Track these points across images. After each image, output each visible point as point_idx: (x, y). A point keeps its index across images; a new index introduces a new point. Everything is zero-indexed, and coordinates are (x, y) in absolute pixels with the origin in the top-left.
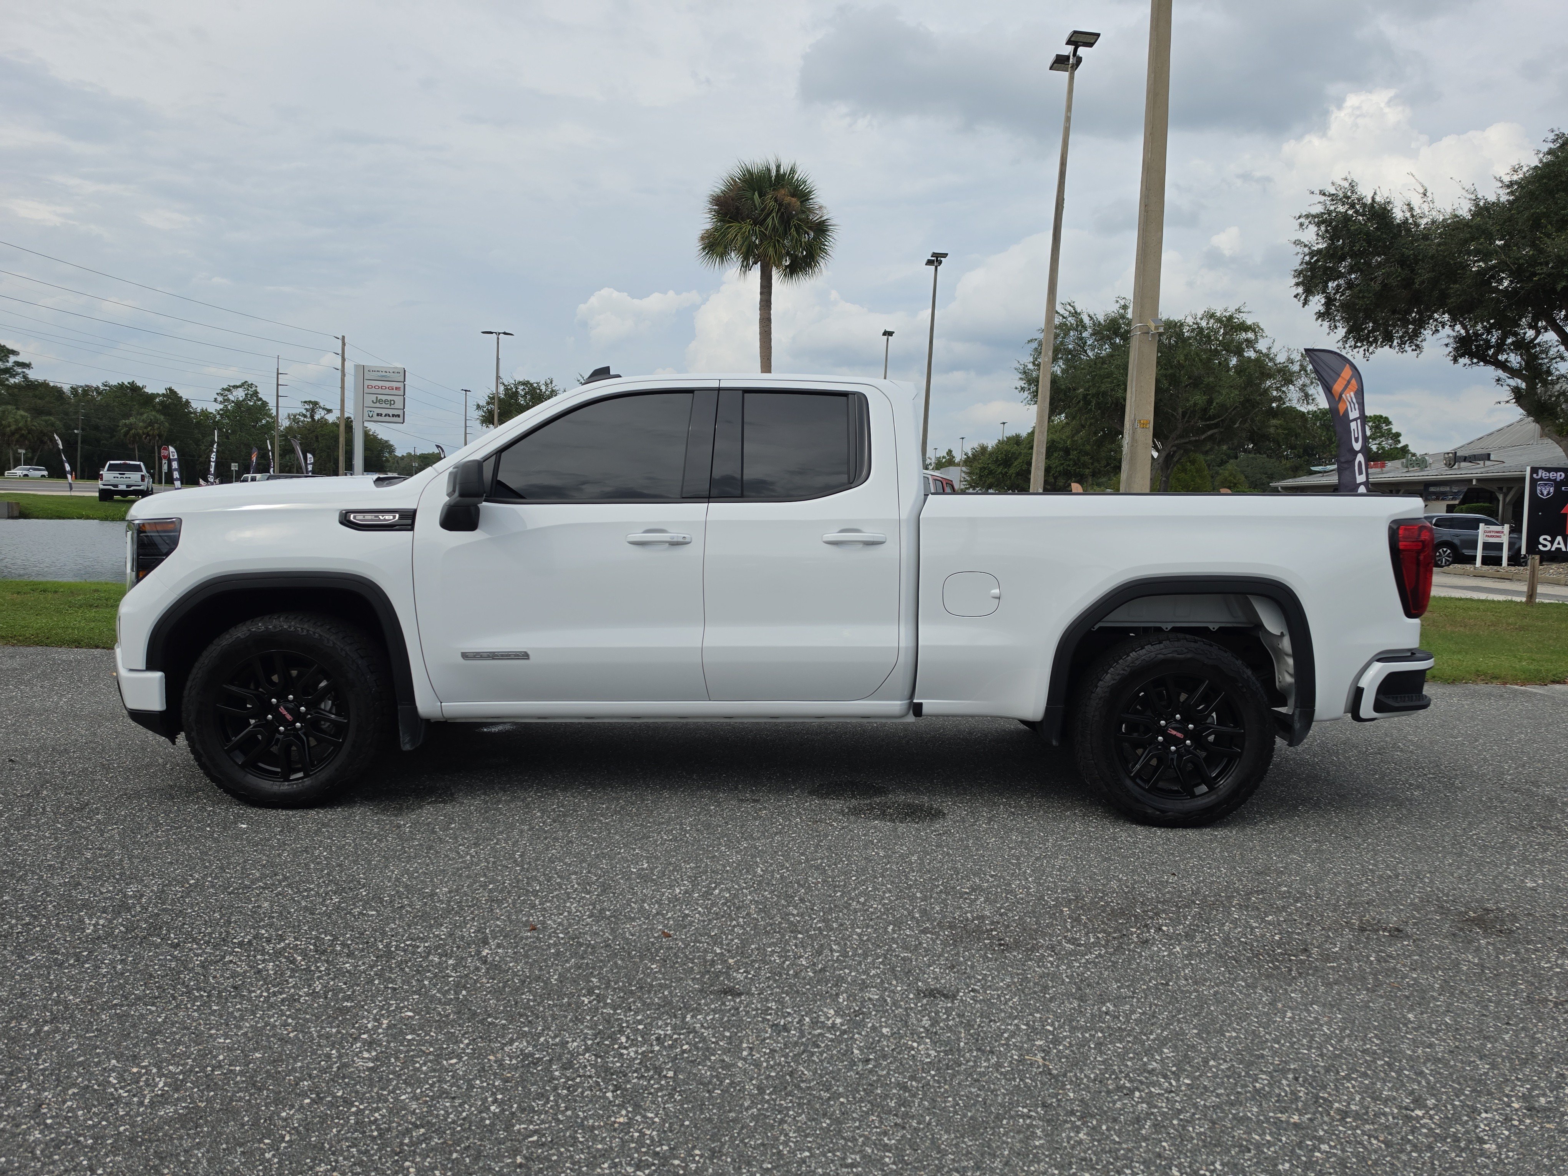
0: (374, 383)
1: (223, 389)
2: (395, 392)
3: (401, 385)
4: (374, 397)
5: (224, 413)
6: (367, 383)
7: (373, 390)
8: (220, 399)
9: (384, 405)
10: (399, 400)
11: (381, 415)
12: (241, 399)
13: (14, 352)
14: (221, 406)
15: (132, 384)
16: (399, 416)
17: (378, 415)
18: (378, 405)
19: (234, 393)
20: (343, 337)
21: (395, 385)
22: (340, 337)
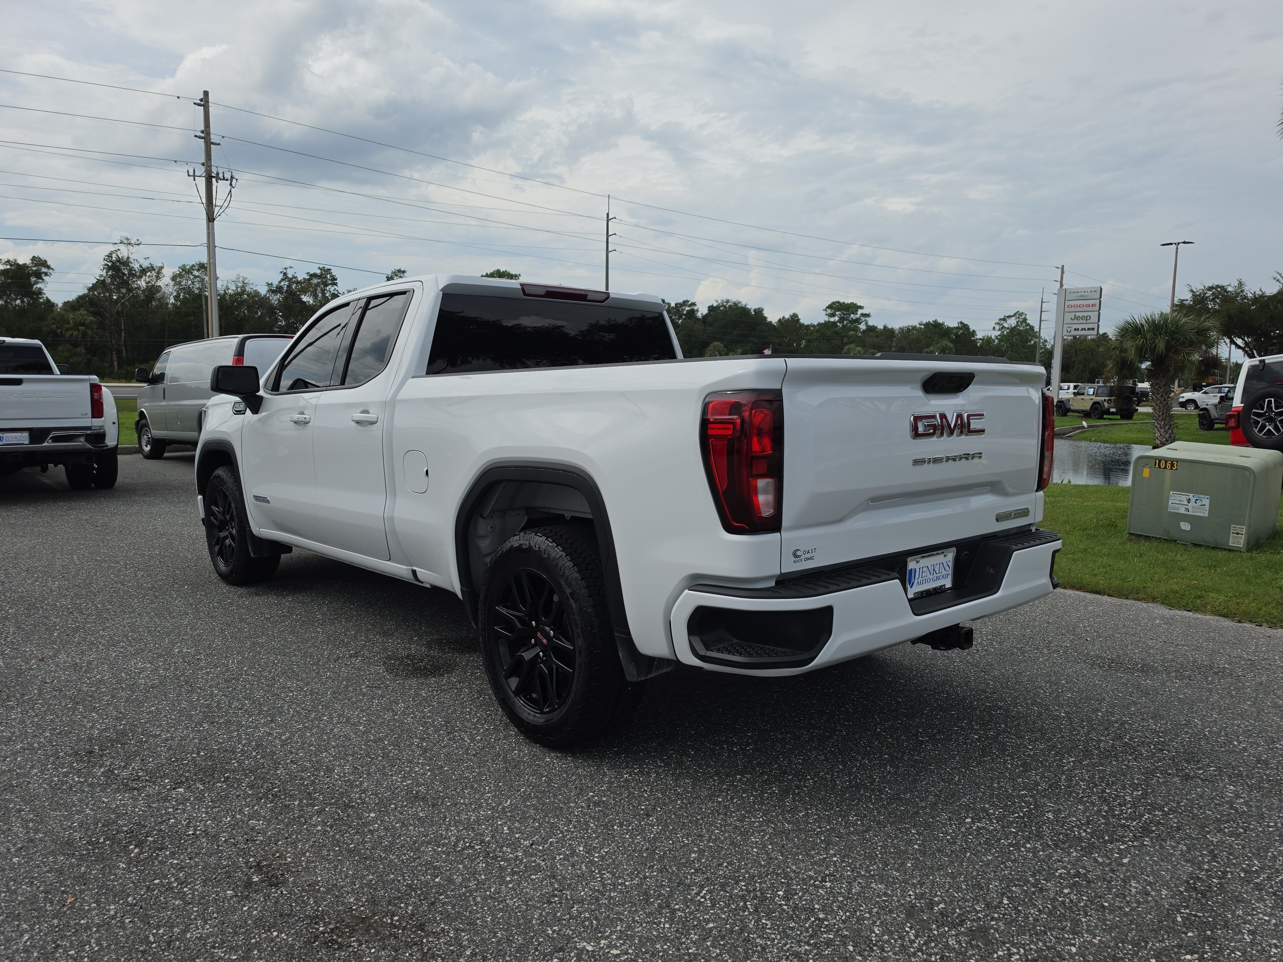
0: (1073, 303)
1: (1001, 320)
2: (1091, 308)
3: (1097, 302)
4: (1072, 315)
5: (1002, 338)
6: (1067, 303)
7: (1073, 309)
8: (997, 327)
9: (1081, 321)
10: (1094, 316)
11: (1078, 330)
12: (1013, 326)
13: (861, 307)
14: (999, 333)
15: (935, 322)
16: (1093, 329)
17: (1075, 330)
18: (1076, 321)
19: (1008, 322)
20: (1063, 266)
21: (1091, 302)
22: (1060, 267)
